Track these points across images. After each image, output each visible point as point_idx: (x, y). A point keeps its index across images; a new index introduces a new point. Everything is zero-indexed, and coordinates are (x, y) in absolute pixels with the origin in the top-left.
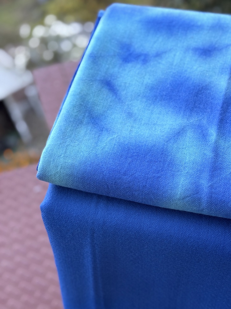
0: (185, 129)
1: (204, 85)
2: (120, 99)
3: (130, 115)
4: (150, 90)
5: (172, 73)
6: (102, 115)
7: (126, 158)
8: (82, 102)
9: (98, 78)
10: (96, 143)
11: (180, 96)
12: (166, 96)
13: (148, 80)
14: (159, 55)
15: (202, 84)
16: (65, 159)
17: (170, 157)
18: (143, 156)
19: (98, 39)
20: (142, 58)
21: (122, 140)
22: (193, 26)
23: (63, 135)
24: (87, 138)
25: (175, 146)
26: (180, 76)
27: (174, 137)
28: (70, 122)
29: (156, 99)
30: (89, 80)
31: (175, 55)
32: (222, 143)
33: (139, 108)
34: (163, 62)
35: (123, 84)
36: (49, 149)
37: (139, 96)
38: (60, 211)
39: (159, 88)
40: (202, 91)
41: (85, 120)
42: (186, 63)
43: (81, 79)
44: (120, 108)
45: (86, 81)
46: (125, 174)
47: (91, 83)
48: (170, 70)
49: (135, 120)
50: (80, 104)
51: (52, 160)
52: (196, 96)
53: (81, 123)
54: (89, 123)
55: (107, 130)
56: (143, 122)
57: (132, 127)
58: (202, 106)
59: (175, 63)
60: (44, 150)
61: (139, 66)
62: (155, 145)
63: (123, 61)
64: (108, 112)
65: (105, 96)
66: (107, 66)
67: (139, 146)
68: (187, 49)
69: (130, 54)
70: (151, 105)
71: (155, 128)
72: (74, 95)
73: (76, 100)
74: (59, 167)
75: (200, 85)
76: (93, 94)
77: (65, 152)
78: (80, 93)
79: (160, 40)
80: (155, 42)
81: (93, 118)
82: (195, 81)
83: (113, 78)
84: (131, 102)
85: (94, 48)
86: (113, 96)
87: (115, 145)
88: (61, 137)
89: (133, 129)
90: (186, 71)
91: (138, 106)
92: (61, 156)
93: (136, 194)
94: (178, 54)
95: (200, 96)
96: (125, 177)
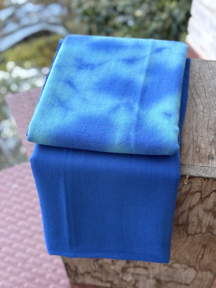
0: (119, 106)
1: (130, 80)
2: (77, 91)
3: (85, 100)
4: (96, 85)
5: (110, 75)
6: (67, 101)
7: (84, 124)
8: (53, 93)
9: (62, 79)
10: (64, 117)
11: (115, 88)
12: (107, 88)
13: (95, 79)
14: (101, 64)
15: (129, 80)
16: (45, 126)
17: (111, 122)
18: (94, 122)
19: (61, 56)
20: (90, 66)
21: (80, 114)
22: (122, 46)
23: (42, 113)
24: (58, 114)
25: (114, 116)
26: (115, 76)
27: (113, 110)
28: (47, 105)
29: (100, 90)
30: (57, 81)
31: (111, 64)
32: (142, 112)
33: (90, 95)
34: (104, 68)
35: (79, 82)
36: (34, 121)
37: (90, 88)
38: (43, 161)
39: (102, 83)
40: (129, 84)
41: (56, 104)
42: (118, 68)
43: (52, 80)
44: (78, 96)
45: (55, 81)
46: (83, 133)
47: (58, 82)
48: (108, 73)
49: (88, 103)
50: (52, 95)
51: (36, 127)
52: (126, 87)
53: (54, 105)
54: (58, 106)
55: (71, 109)
56: (93, 103)
57: (86, 107)
58: (129, 93)
59: (111, 69)
60: (31, 123)
61: (88, 71)
62: (101, 116)
63: (78, 69)
64: (70, 99)
65: (68, 90)
66: (68, 72)
67: (91, 117)
68: (118, 60)
69: (82, 65)
70: (97, 94)
71: (101, 106)
73: (49, 92)
74: (42, 132)
75: (128, 80)
76: (60, 89)
77: (45, 123)
78: (51, 88)
79: (101, 55)
80: (98, 57)
81: (61, 103)
82: (124, 79)
83: (72, 79)
84: (85, 93)
85: (58, 61)
86: (73, 89)
87: (76, 117)
88: (42, 114)
89: (87, 108)
90: (118, 73)
91: (89, 95)
92: (42, 125)
93: (91, 144)
94: (113, 63)
95: (128, 87)
96: (84, 135)
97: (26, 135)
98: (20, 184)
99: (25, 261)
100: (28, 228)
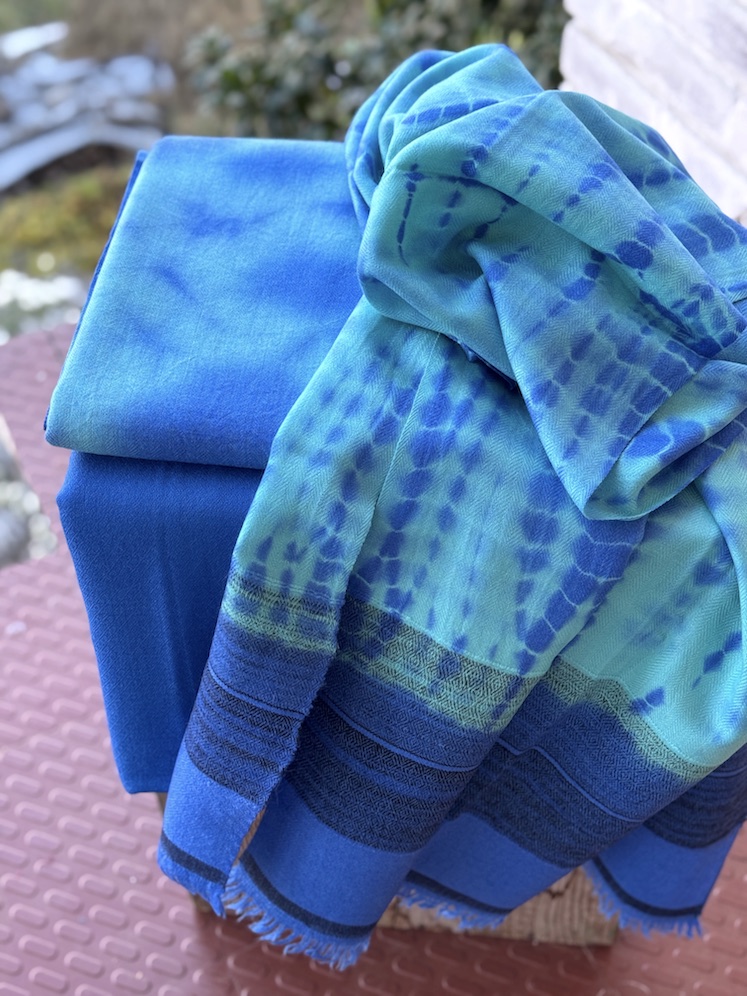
0: (316, 337)
1: (347, 263)
2: (191, 298)
3: (213, 323)
4: (248, 279)
5: (287, 248)
6: (160, 327)
7: (212, 391)
8: (120, 305)
9: (147, 265)
10: (154, 371)
11: (304, 285)
12: (278, 286)
13: (243, 262)
14: (260, 219)
15: (343, 263)
16: (98, 400)
17: (291, 384)
18: (243, 385)
19: (140, 197)
20: (229, 226)
21: (201, 363)
22: (322, 165)
23: (89, 361)
24: (135, 364)
25: (299, 365)
26: (303, 252)
27: (297, 351)
28: (102, 339)
29: (260, 294)
30: (130, 269)
31: (290, 218)
33: (229, 310)
34: (270, 231)
35: (195, 273)
36: (66, 385)
37: (228, 290)
38: (96, 501)
39: (265, 274)
41: (129, 337)
42: (312, 229)
43: (114, 269)
44: (194, 312)
45: (124, 269)
46: (211, 416)
47: (135, 273)
48: (282, 244)
49: (224, 330)
50: (117, 310)
51: (73, 403)
52: (334, 283)
53: (122, 340)
54: (136, 340)
55: (172, 350)
56: (239, 331)
57: (220, 342)
58: (343, 299)
59: (291, 232)
60: (56, 389)
61: (222, 241)
62: (262, 368)
63: (193, 234)
64: (171, 320)
65: (163, 295)
66: (162, 243)
67: (234, 371)
68: (313, 207)
69: (206, 221)
70: (251, 304)
71: (262, 340)
72: (102, 295)
73: (108, 303)
74: (88, 415)
76: (141, 292)
77: (97, 390)
78: (114, 291)
79: (261, 193)
80: (251, 198)
81: (143, 332)
82: (330, 259)
83: (176, 263)
84: (214, 302)
85: (133, 213)
86: (178, 294)
87: (188, 372)
88: (87, 365)
89: (222, 345)
90: (312, 242)
91: (225, 307)
92: (89, 395)
93: (235, 446)
94: (296, 215)
95: (342, 281)
96: (213, 420)
97: (43, 428)
98: (30, 622)
99: (53, 855)
100: (61, 755)
